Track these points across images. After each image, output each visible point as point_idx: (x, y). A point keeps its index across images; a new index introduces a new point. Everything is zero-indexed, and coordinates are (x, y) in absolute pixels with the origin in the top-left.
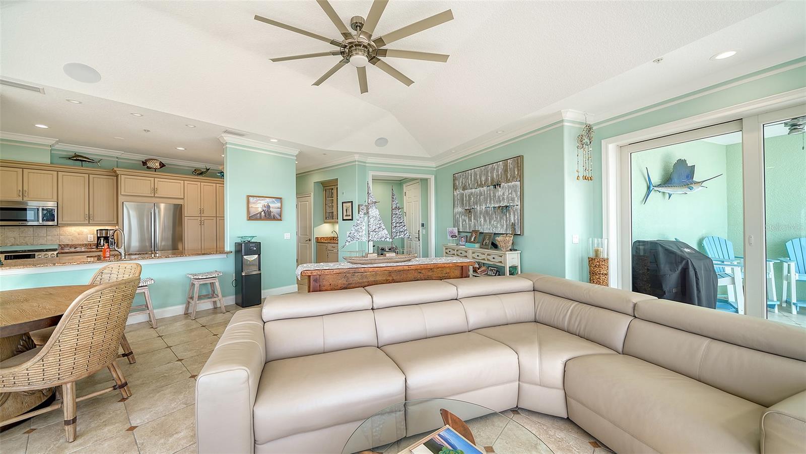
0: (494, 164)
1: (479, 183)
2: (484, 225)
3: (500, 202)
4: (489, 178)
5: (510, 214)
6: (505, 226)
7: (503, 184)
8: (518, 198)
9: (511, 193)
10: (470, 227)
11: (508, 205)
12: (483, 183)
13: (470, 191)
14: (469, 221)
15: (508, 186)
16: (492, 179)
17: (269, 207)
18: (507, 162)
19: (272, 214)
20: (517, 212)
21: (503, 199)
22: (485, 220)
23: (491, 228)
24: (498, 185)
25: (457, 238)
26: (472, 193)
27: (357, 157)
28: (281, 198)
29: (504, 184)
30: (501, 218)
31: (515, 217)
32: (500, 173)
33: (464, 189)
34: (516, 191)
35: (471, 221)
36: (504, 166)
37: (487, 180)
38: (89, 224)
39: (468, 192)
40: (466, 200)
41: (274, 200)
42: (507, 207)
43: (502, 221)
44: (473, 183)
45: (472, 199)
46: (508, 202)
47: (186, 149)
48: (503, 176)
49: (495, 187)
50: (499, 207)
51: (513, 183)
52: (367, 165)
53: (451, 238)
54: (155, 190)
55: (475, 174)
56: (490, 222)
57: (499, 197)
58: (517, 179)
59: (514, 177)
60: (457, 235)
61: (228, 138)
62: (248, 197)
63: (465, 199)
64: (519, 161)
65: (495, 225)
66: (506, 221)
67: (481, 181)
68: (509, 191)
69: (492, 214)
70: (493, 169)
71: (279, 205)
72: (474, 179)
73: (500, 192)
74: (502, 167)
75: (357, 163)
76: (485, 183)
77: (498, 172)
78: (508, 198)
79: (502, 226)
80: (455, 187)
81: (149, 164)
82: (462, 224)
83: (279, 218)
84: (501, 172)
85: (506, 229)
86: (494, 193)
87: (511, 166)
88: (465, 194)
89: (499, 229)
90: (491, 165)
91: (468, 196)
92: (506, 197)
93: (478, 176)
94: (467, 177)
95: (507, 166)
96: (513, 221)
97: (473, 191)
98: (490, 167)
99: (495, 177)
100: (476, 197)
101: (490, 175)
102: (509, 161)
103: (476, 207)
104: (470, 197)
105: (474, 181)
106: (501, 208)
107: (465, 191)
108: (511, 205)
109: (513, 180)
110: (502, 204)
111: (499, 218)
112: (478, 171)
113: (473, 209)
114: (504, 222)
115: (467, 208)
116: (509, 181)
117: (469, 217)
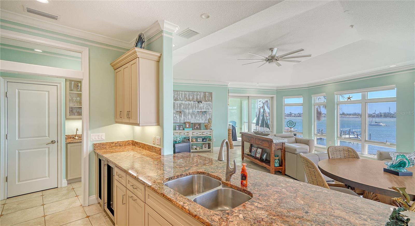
0: (198, 93)
1: (188, 99)
2: (191, 119)
3: (202, 109)
4: (195, 98)
5: (207, 115)
6: (204, 120)
7: (203, 102)
8: (211, 109)
9: (208, 106)
10: (180, 120)
12: (191, 99)
13: (181, 102)
14: (179, 117)
15: (206, 103)
16: (197, 99)
21: (203, 108)
22: (192, 117)
23: (196, 121)
24: (200, 102)
29: (204, 102)
30: (202, 116)
31: (209, 116)
32: (201, 97)
34: (210, 106)
35: (181, 117)
36: (204, 95)
37: (193, 98)
40: (177, 106)
42: (205, 112)
43: (202, 118)
44: (183, 98)
45: (183, 106)
46: (206, 109)
48: (203, 98)
51: (209, 102)
55: (185, 95)
56: (195, 118)
57: (200, 107)
58: (211, 101)
59: (209, 100)
63: (176, 105)
64: (211, 94)
65: (198, 119)
66: (205, 118)
67: (189, 98)
68: (206, 105)
69: (196, 114)
70: (197, 95)
72: (184, 96)
73: (201, 105)
74: (203, 95)
76: (192, 100)
78: (206, 108)
79: (203, 120)
82: (174, 119)
84: (202, 97)
85: (205, 121)
86: (198, 105)
87: (208, 95)
88: (176, 103)
89: (201, 121)
90: (196, 93)
91: (179, 104)
92: (205, 108)
93: (187, 96)
94: (178, 94)
95: (205, 95)
96: (208, 118)
97: (183, 102)
98: (195, 93)
99: (199, 98)
100: (185, 105)
101: (195, 96)
102: (207, 93)
103: (185, 110)
104: (180, 105)
105: (184, 98)
106: (202, 112)
107: (177, 101)
108: (208, 111)
109: (208, 101)
110: (202, 110)
111: (201, 116)
112: (187, 93)
113: (183, 111)
114: (204, 118)
115: (178, 110)
116: (206, 101)
117: (179, 115)
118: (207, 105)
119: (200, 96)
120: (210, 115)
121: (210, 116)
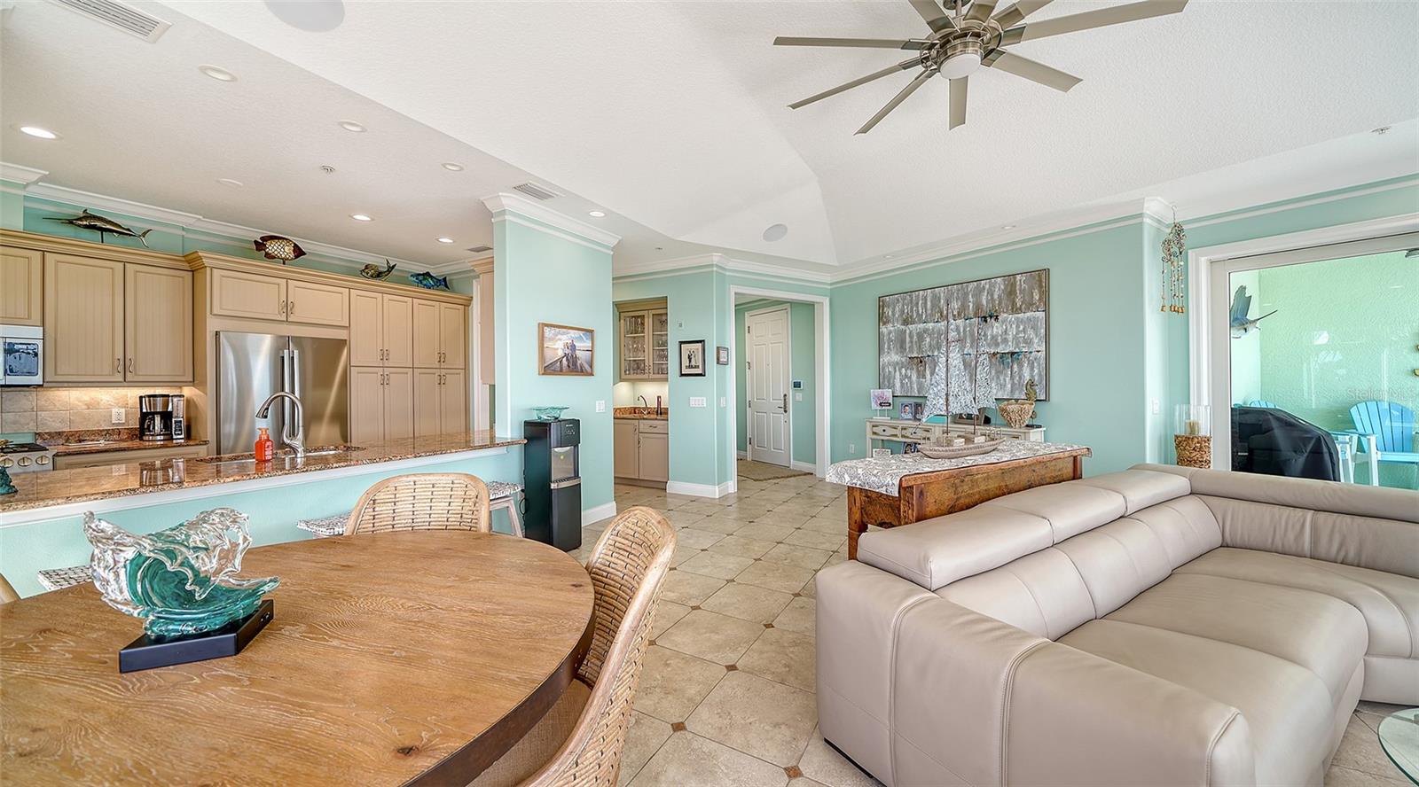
0: (983, 282)
1: (945, 312)
3: (997, 345)
4: (971, 305)
5: (1021, 366)
6: (1009, 386)
7: (1003, 316)
8: (1039, 340)
9: (1024, 331)
10: (920, 387)
11: (1017, 350)
12: (956, 313)
13: (922, 325)
14: (918, 378)
15: (1017, 318)
16: (978, 307)
17: (573, 347)
18: (1015, 278)
19: (579, 362)
20: (1039, 365)
21: (1005, 341)
24: (991, 317)
25: (891, 408)
26: (926, 331)
27: (716, 258)
28: (592, 331)
29: (1005, 315)
30: (998, 373)
31: (1032, 369)
32: (996, 297)
33: (906, 322)
34: (1035, 328)
35: (924, 377)
36: (1006, 286)
37: (964, 307)
38: (126, 382)
39: (915, 328)
40: (911, 342)
41: (581, 333)
42: (1013, 354)
43: (1002, 378)
44: (929, 312)
45: (928, 340)
46: (1017, 344)
47: (373, 220)
48: (1004, 301)
49: (986, 321)
50: (994, 354)
51: (1028, 314)
52: (728, 273)
53: (879, 408)
54: (288, 307)
55: (936, 299)
57: (993, 337)
58: (1038, 307)
59: (1032, 304)
60: (891, 401)
61: (513, 203)
62: (542, 326)
63: (908, 339)
64: (1041, 278)
66: (1011, 377)
67: (949, 309)
68: (1018, 327)
70: (980, 291)
71: (588, 344)
72: (933, 306)
73: (996, 328)
74: (1002, 287)
75: (715, 269)
76: (958, 313)
77: (992, 295)
78: (1015, 338)
79: (1002, 386)
80: (882, 319)
81: (272, 247)
82: (901, 383)
83: (589, 370)
84: (999, 296)
85: (1012, 391)
86: (981, 330)
87: (1023, 285)
88: (908, 332)
89: (995, 391)
90: (975, 283)
91: (918, 334)
92: (1010, 337)
93: (942, 301)
94: (914, 302)
95: (1013, 285)
96: (1027, 378)
97: (930, 325)
98: (971, 286)
99: (984, 302)
100: (936, 336)
101: (971, 300)
102: (1018, 277)
103: (936, 354)
104: (920, 336)
105: (932, 310)
106: (998, 355)
107: (910, 326)
108: (1024, 350)
109: (1028, 309)
110: (1001, 349)
111: (993, 372)
112: (942, 292)
113: (929, 356)
114: (1007, 379)
115: (915, 355)
116: (1019, 310)
117: (918, 371)
118: (1021, 328)
119: (991, 293)
120: (1035, 364)
121: (1036, 371)
